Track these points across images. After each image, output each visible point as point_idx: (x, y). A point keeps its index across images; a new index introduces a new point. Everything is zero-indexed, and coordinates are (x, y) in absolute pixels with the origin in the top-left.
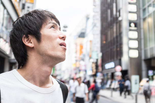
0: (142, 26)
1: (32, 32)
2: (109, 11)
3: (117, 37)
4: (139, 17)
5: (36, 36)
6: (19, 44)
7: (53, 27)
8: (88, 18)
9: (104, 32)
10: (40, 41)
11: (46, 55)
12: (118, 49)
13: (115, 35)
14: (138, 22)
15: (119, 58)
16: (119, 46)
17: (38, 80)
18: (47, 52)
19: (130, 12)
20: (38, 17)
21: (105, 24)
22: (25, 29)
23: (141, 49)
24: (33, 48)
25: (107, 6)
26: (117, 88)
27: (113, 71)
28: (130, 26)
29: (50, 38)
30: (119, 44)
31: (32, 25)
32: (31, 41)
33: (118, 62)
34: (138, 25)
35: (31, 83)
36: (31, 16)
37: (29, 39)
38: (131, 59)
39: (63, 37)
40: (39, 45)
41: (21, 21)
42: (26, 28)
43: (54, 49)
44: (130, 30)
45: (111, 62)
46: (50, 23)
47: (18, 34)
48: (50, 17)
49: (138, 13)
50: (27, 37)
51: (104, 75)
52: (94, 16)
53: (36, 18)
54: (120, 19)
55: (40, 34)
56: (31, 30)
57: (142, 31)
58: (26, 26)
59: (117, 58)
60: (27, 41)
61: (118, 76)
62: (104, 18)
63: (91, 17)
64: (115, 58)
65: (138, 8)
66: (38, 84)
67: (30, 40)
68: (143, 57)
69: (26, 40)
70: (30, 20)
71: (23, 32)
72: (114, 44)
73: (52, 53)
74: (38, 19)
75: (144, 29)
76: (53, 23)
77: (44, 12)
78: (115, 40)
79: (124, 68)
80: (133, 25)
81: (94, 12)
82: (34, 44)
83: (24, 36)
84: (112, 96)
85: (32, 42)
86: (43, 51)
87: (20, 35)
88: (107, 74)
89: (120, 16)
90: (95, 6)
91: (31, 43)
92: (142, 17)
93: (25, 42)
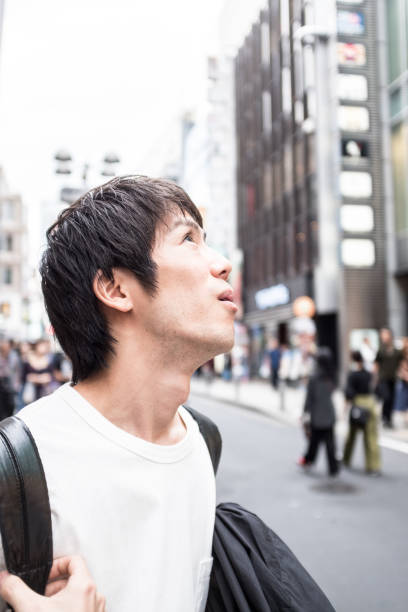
0: (386, 153)
1: (124, 258)
2: (267, 98)
3: (296, 192)
4: (375, 118)
5: (138, 272)
6: (83, 302)
7: (188, 237)
8: (188, 125)
9: (248, 177)
10: (155, 291)
11: (176, 337)
12: (302, 237)
13: (289, 186)
14: (372, 138)
15: (304, 268)
16: (304, 228)
17: (147, 419)
18: (180, 325)
19: (344, 103)
20: (140, 204)
21: (251, 144)
22: (103, 251)
23: (384, 236)
24: (130, 312)
25: (258, 79)
26: (300, 378)
27: (284, 315)
28: (345, 153)
29: (185, 278)
30: (303, 217)
31: (123, 236)
32: (123, 290)
33: (300, 283)
34: (373, 149)
35: (128, 431)
36: (117, 203)
37: (113, 282)
38: (348, 271)
39: (224, 272)
40: (151, 301)
41: (84, 224)
42: (103, 247)
43: (201, 312)
44: (346, 168)
45: (276, 283)
46: (178, 224)
47: (76, 266)
48: (179, 205)
49: (370, 104)
50: (109, 276)
51: (250, 333)
52: (211, 118)
53: (133, 211)
54: (307, 126)
55: (153, 265)
56: (120, 253)
57: (387, 170)
58: (104, 241)
59: (297, 268)
60: (108, 290)
61: (302, 335)
62: (247, 125)
63: (200, 119)
64: (292, 270)
65: (374, 88)
66: (149, 433)
67: (119, 287)
68: (392, 266)
69: (104, 286)
70: (116, 220)
71: (96, 260)
72: (286, 219)
73: (193, 327)
74: (140, 212)
75: (393, 163)
76: (189, 224)
77: (157, 186)
78: (291, 203)
79: (324, 304)
80: (353, 148)
81: (211, 101)
82: (134, 301)
83: (100, 272)
84: (282, 407)
85: (126, 294)
86: (166, 321)
87: (86, 271)
88: (262, 329)
89: (306, 116)
90: (214, 79)
91: (123, 296)
92: (386, 118)
93: (103, 295)
